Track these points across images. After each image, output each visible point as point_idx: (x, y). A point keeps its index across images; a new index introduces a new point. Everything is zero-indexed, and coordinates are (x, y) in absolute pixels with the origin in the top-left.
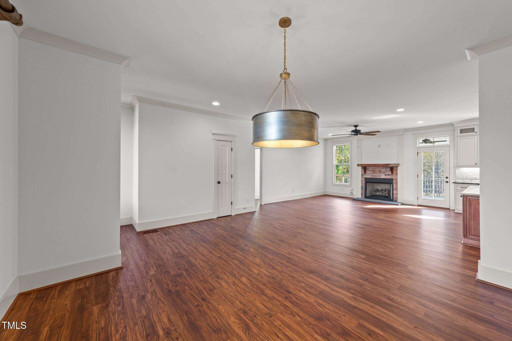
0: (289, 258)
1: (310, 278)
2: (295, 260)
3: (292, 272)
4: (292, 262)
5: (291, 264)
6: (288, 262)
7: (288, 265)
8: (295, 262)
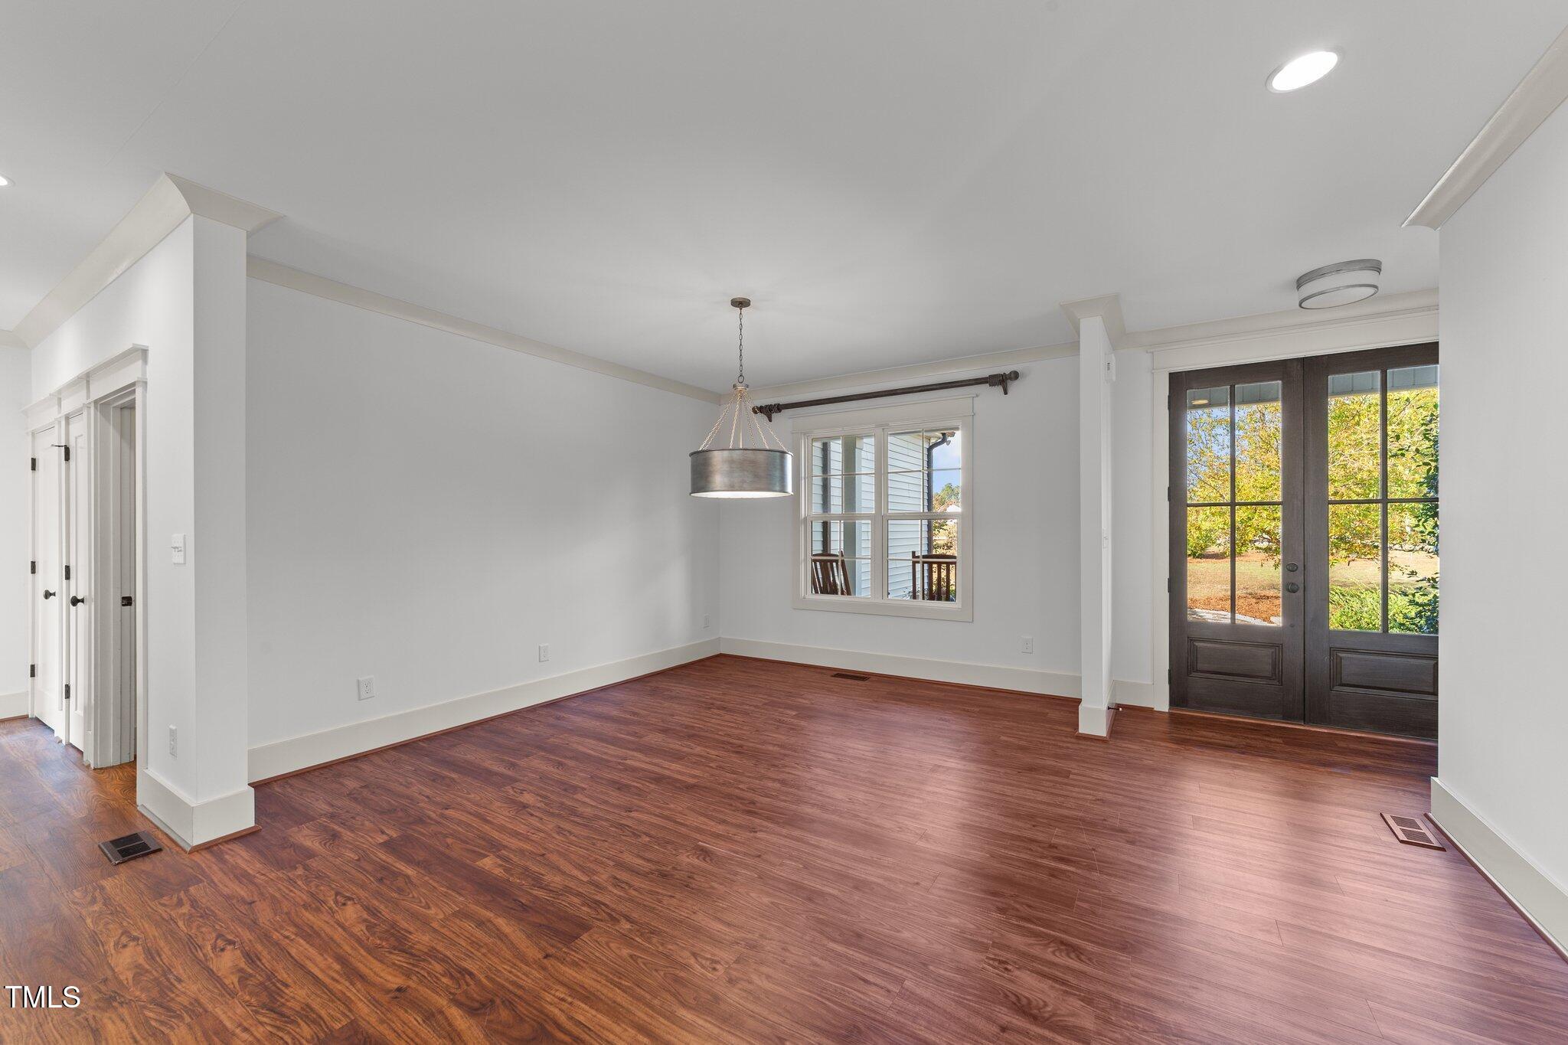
0: (749, 812)
1: (695, 777)
2: (730, 810)
3: (735, 780)
4: (741, 803)
5: (742, 799)
6: (753, 803)
7: (749, 795)
8: (731, 805)
